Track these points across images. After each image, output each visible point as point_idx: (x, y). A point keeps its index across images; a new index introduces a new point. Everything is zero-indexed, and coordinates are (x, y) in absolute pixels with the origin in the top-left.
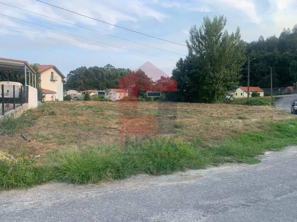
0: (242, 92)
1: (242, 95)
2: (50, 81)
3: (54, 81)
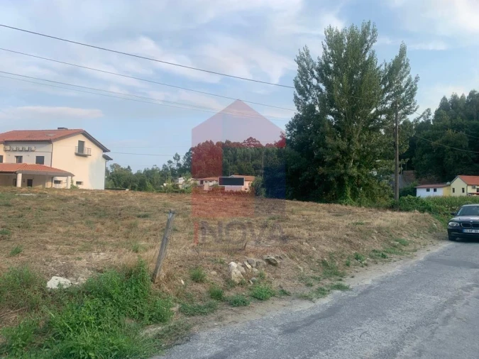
0: (464, 186)
1: (463, 191)
2: (74, 155)
3: (85, 156)
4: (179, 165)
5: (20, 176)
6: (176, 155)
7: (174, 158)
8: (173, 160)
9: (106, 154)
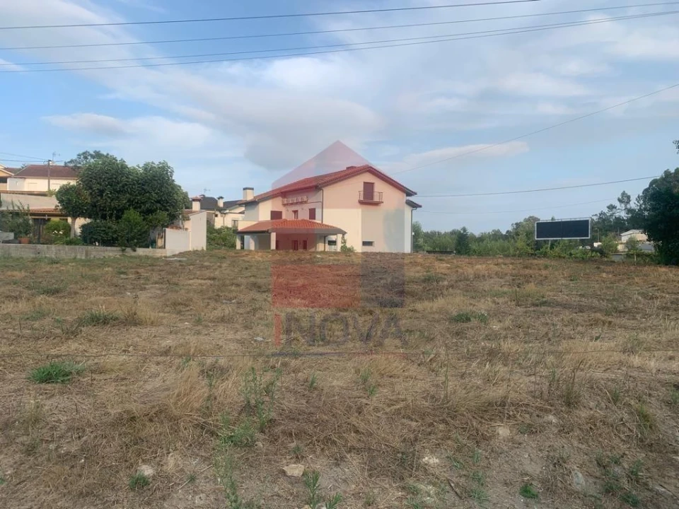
4: (629, 211)
5: (273, 236)
6: (624, 194)
7: (619, 200)
8: (617, 204)
9: (411, 199)
